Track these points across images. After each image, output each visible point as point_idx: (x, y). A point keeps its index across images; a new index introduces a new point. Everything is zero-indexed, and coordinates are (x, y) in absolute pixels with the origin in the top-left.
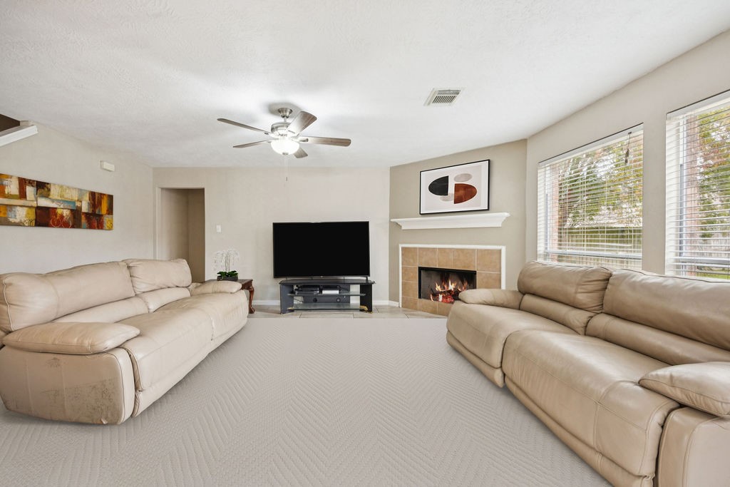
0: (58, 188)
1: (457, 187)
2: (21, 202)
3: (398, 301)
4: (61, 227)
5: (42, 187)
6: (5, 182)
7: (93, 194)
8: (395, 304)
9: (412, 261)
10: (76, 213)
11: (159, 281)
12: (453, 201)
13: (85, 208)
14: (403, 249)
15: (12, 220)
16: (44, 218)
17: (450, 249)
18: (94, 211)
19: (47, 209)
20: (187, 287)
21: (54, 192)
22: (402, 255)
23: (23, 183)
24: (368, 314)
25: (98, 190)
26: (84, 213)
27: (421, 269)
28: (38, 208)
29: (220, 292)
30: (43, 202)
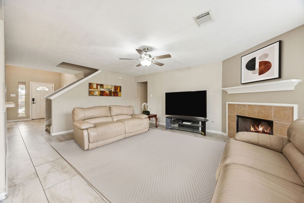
0: (105, 85)
1: (261, 63)
2: (97, 90)
3: (226, 133)
4: (106, 96)
5: (102, 86)
6: (93, 85)
7: (115, 86)
8: (224, 134)
9: (233, 112)
10: (110, 92)
11: (119, 112)
12: (258, 74)
13: (113, 90)
14: (229, 105)
15: (95, 94)
16: (102, 94)
17: (255, 105)
18: (115, 91)
19: (103, 91)
20: (131, 115)
21: (105, 87)
22: (228, 108)
23: (97, 85)
24: (203, 136)
25: (117, 85)
26: (113, 92)
27: (238, 117)
28: (101, 91)
29: (139, 118)
30: (102, 90)
